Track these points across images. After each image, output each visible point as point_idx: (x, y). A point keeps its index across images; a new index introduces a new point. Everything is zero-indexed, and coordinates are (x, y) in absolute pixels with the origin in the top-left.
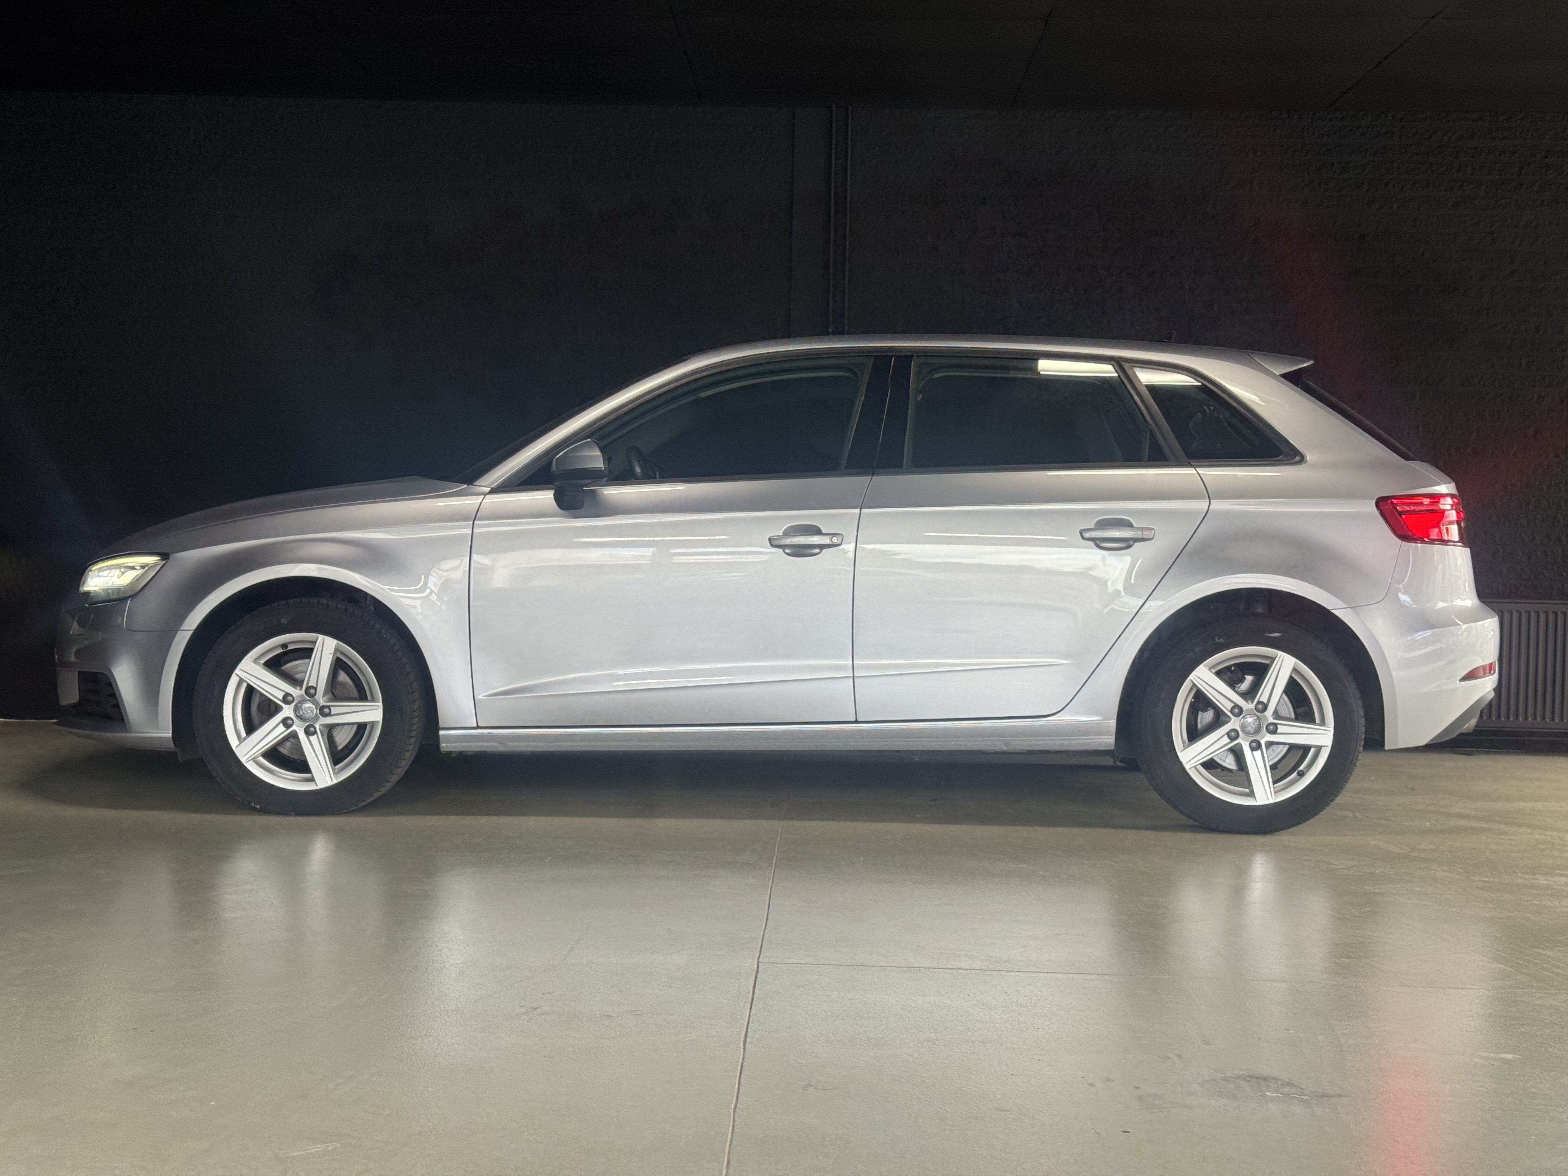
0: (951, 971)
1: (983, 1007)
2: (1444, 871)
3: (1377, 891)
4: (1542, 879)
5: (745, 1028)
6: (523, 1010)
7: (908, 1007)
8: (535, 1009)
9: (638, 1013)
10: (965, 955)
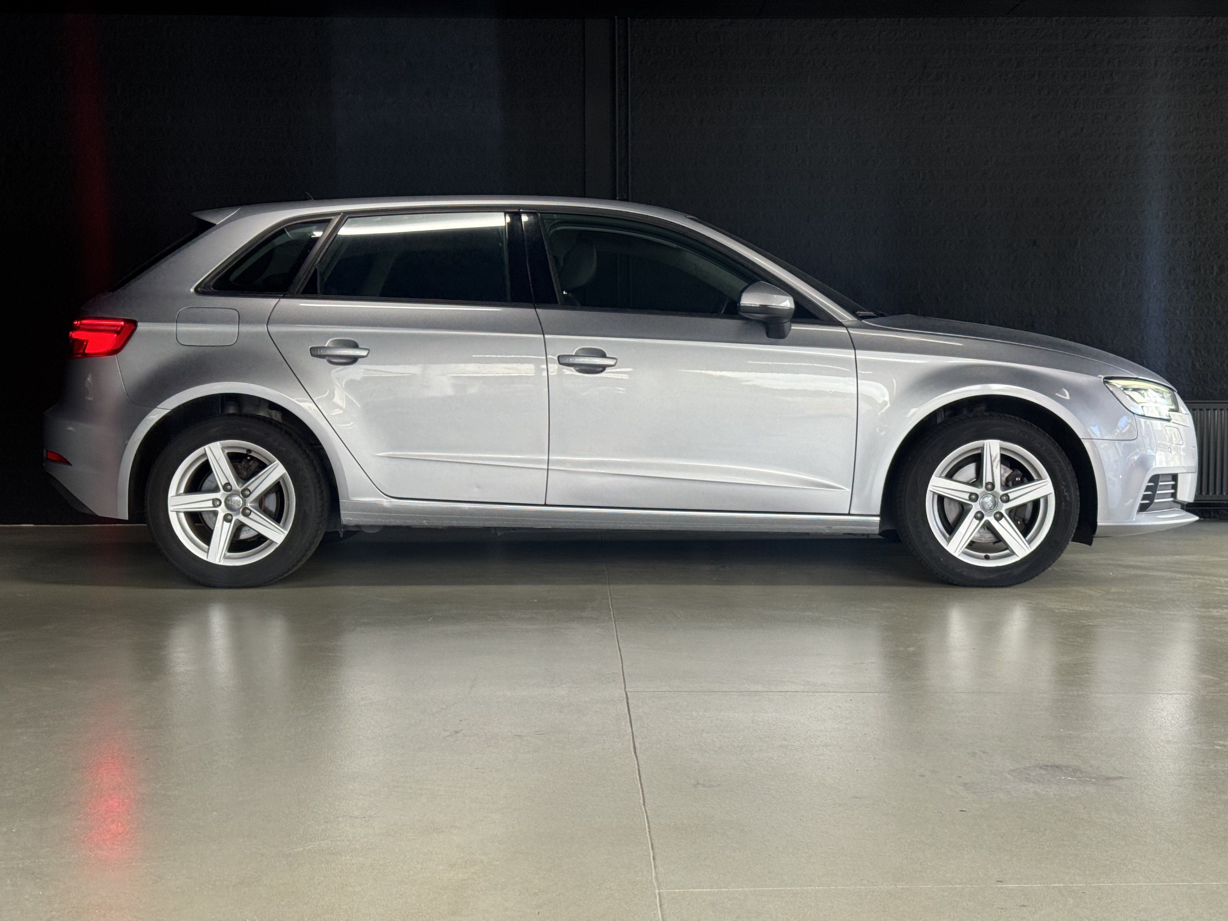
0: (781, 694)
1: (816, 720)
2: (1137, 607)
3: (1091, 624)
4: (1214, 611)
5: (632, 741)
6: (448, 733)
7: (757, 722)
8: (457, 732)
9: (542, 732)
10: (788, 681)
